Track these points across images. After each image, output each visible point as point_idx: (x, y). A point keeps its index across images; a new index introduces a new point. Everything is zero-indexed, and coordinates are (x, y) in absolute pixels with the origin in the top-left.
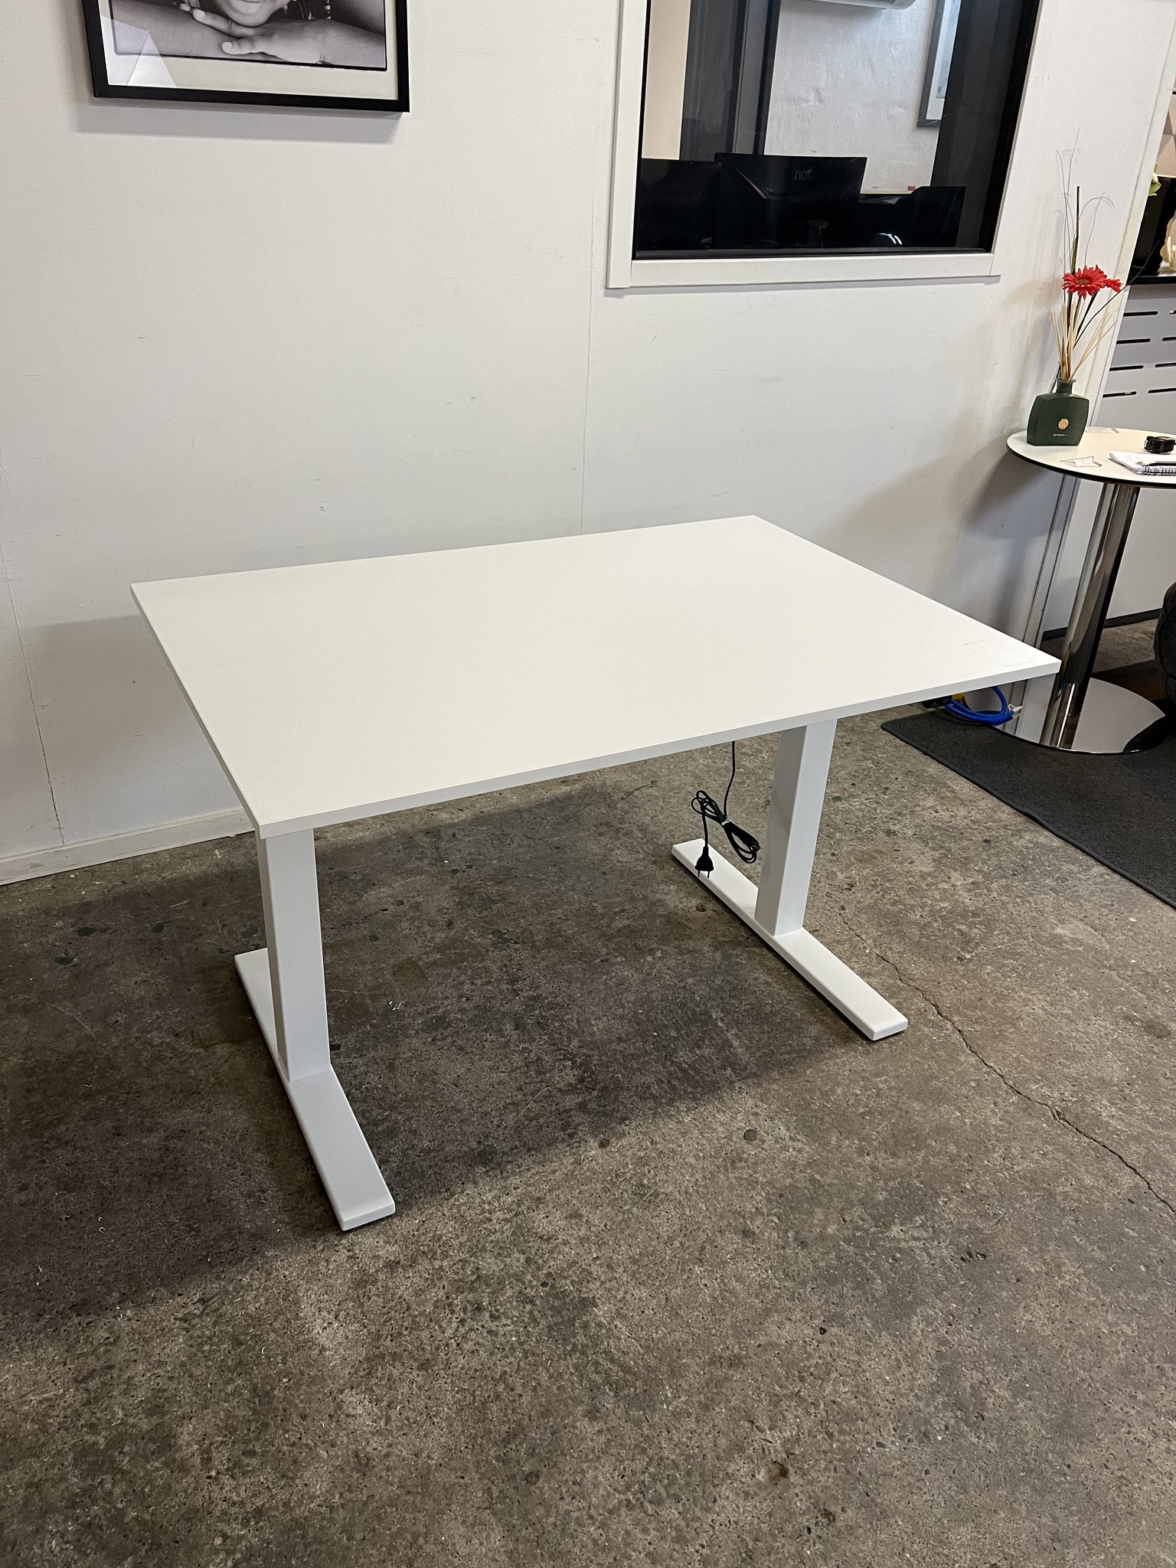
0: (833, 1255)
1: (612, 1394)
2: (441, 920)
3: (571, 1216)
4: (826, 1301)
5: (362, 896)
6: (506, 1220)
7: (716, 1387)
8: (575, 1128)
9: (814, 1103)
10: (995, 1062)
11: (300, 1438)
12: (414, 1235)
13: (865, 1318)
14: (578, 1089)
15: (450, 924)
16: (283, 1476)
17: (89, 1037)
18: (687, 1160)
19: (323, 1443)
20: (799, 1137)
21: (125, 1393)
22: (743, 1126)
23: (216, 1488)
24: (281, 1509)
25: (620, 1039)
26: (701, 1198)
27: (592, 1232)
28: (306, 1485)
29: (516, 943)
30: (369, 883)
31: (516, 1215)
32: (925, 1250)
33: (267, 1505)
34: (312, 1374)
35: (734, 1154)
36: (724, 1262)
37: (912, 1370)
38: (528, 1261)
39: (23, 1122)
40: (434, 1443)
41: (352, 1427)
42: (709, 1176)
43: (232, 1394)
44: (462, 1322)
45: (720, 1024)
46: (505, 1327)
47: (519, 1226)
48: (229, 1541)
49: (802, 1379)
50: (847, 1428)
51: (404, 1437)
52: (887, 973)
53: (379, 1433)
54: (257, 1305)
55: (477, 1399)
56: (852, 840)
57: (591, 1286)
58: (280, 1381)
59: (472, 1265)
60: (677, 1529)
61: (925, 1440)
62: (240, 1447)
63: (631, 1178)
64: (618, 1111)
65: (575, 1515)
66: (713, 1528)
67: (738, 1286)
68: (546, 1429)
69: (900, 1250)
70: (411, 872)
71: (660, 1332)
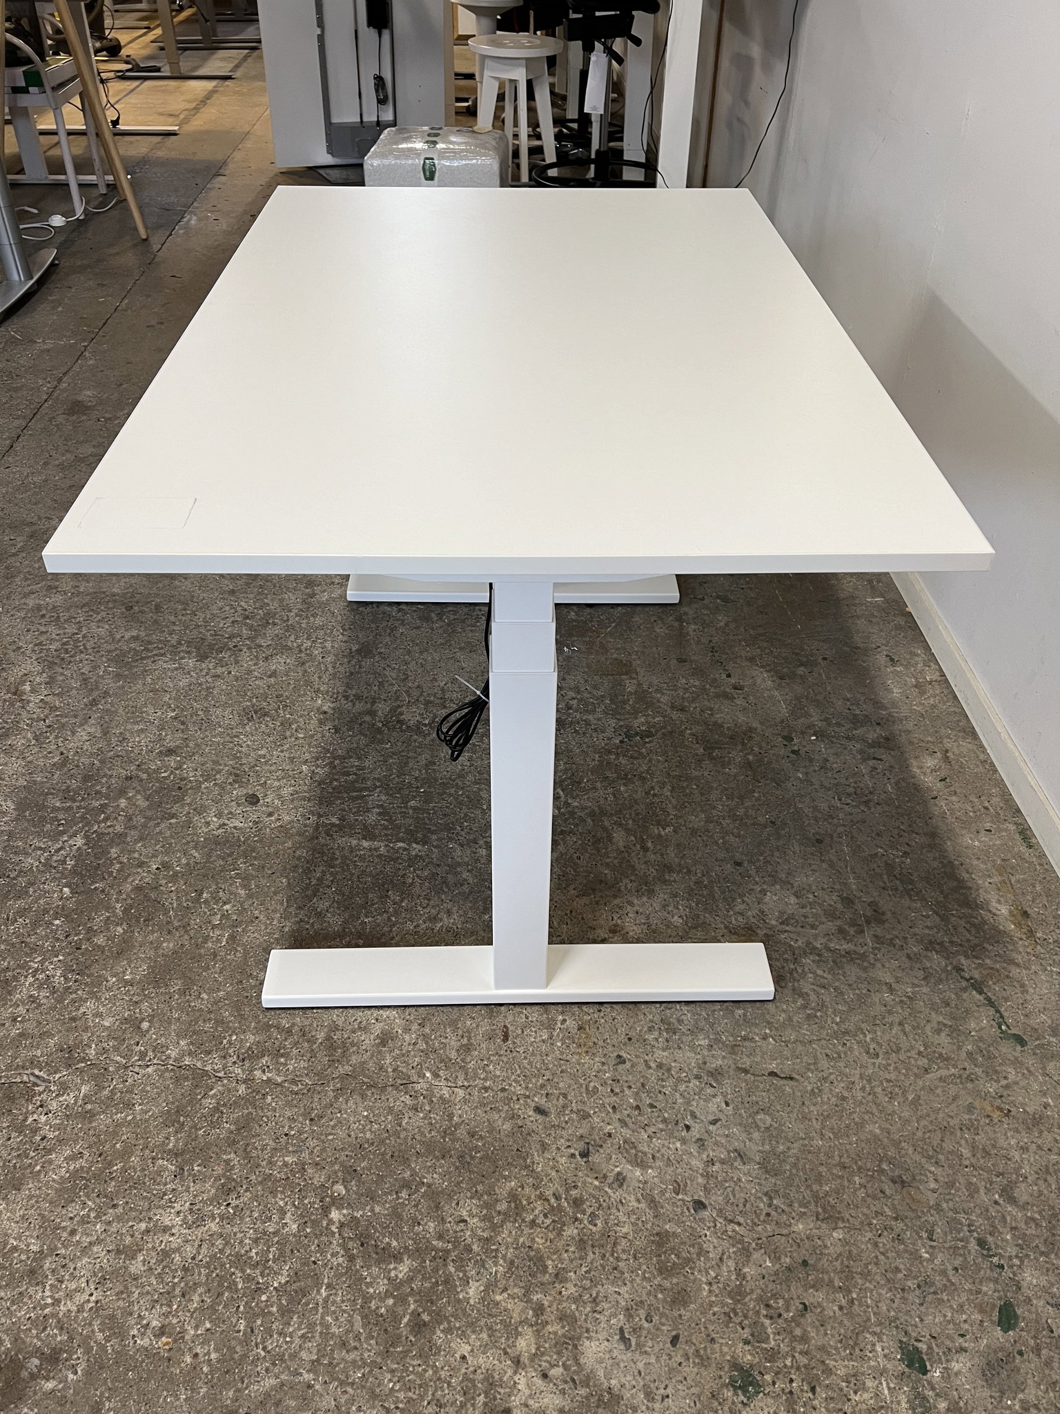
35: (245, 780)
38: (260, 646)
42: (238, 756)
44: (245, 610)
45: (401, 845)
46: (223, 624)
47: (290, 649)
57: (213, 664)
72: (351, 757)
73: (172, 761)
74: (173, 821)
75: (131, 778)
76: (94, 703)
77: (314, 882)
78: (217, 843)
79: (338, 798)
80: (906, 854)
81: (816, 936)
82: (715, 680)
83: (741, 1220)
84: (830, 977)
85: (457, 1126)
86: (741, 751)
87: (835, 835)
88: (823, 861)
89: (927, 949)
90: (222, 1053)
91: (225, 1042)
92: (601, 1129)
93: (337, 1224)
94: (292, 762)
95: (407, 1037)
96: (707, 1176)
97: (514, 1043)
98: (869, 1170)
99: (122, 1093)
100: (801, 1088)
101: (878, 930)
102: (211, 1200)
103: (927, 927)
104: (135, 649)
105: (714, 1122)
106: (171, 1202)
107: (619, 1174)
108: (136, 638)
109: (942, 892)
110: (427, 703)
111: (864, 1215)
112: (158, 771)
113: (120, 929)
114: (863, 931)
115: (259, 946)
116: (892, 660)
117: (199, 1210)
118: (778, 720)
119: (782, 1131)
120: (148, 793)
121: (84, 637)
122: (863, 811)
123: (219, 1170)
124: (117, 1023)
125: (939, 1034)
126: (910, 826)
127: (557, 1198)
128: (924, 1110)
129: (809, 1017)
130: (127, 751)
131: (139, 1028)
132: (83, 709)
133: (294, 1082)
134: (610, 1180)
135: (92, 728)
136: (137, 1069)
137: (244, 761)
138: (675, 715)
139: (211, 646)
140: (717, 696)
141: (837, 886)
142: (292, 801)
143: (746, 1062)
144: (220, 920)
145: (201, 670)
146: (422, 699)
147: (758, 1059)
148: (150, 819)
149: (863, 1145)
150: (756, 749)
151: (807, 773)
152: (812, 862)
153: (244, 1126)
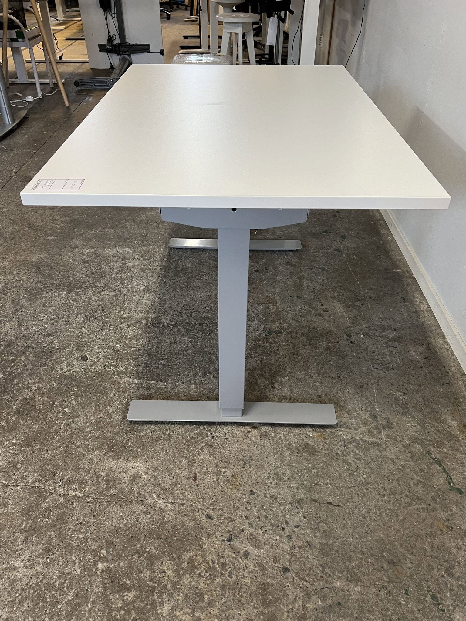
22: (91, 359)
26: (75, 331)
35: (82, 349)
42: (80, 337)
72: (134, 339)
73: (49, 339)
74: (46, 367)
75: (29, 347)
76: (16, 311)
77: (109, 399)
78: (65, 379)
79: (125, 359)
80: (405, 394)
81: (356, 434)
82: (315, 307)
83: (307, 579)
84: (362, 454)
85: (166, 523)
86: (325, 341)
87: (370, 384)
88: (363, 396)
89: (413, 442)
90: (54, 481)
91: (57, 475)
92: (239, 527)
93: (100, 571)
94: (106, 341)
95: (146, 477)
96: (292, 555)
97: (199, 482)
98: (376, 556)
99: (3, 499)
100: (343, 511)
101: (389, 431)
102: (39, 555)
103: (414, 431)
104: (38, 287)
105: (297, 527)
106: (19, 555)
107: (246, 551)
108: (39, 282)
109: (423, 414)
110: (174, 315)
111: (372, 579)
112: (41, 344)
113: (13, 419)
114: (381, 432)
115: (79, 429)
116: (404, 299)
117: (32, 560)
118: (345, 327)
119: (332, 533)
120: (36, 354)
121: (16, 281)
122: (385, 372)
123: (45, 540)
124: (6, 464)
125: (417, 486)
126: (408, 380)
127: (213, 562)
128: (407, 525)
129: (350, 474)
130: (28, 334)
131: (16, 467)
132: (11, 314)
133: (88, 497)
134: (241, 554)
135: (14, 323)
136: (12, 487)
137: (83, 340)
138: (294, 323)
139: (74, 286)
140: (315, 315)
141: (369, 409)
142: (104, 359)
143: (316, 496)
144: (62, 416)
145: (68, 297)
146: (171, 313)
147: (322, 495)
148: (35, 366)
149: (374, 542)
150: (333, 341)
151: (357, 353)
152: (357, 397)
153: (60, 518)
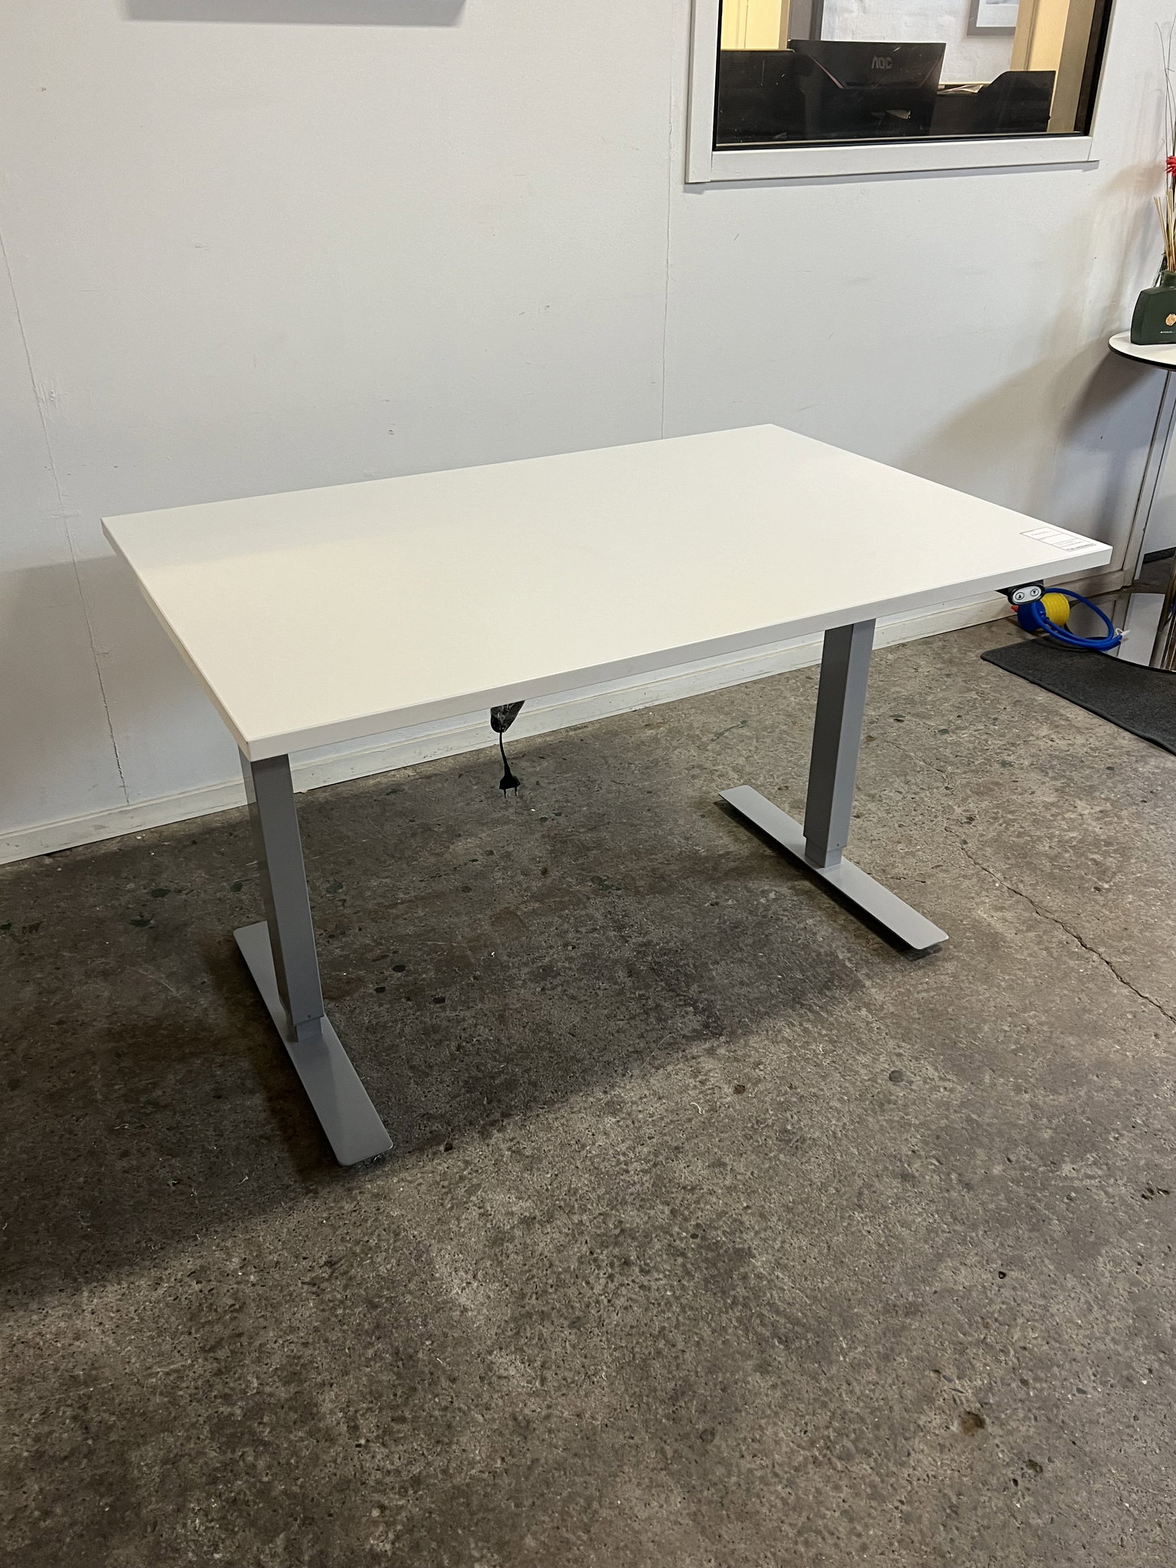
0: (1002, 1196)
1: (782, 1347)
2: (536, 870)
3: (712, 1166)
4: (1002, 1244)
5: (449, 847)
6: (645, 1172)
7: (895, 1337)
8: (706, 1075)
9: (960, 1042)
10: (1150, 993)
11: (452, 1402)
12: (547, 1190)
13: (1047, 1261)
14: (705, 1035)
15: (545, 872)
16: (438, 1442)
17: (176, 1000)
18: (831, 1104)
19: (477, 1406)
20: (948, 1077)
21: (259, 1360)
22: (887, 1067)
23: (368, 1457)
24: (440, 1476)
25: (742, 983)
26: (851, 1141)
27: (739, 1180)
28: (464, 1450)
29: (618, 889)
30: (455, 835)
31: (655, 1165)
32: (1102, 1188)
33: (424, 1473)
34: (455, 1335)
35: (881, 1096)
36: (884, 1207)
37: (1104, 1312)
38: (673, 1212)
39: (117, 1087)
40: (597, 1403)
41: (505, 1389)
42: (858, 1120)
43: (373, 1359)
44: (611, 1277)
45: (848, 964)
46: (658, 1281)
47: (659, 1177)
48: (387, 1512)
49: (987, 1326)
50: (1042, 1375)
51: (564, 1398)
52: (1021, 906)
53: (535, 1394)
54: (389, 1266)
55: (637, 1356)
56: (965, 773)
57: (745, 1236)
58: (423, 1343)
59: (613, 1219)
60: (873, 1486)
61: (1130, 1384)
62: (388, 1414)
63: (773, 1124)
64: (750, 1056)
65: (758, 1474)
66: (911, 1483)
67: (905, 1232)
68: (715, 1385)
69: (1075, 1190)
70: (496, 822)
71: (825, 1281)
110: (662, 1020)
146: (659, 1027)
